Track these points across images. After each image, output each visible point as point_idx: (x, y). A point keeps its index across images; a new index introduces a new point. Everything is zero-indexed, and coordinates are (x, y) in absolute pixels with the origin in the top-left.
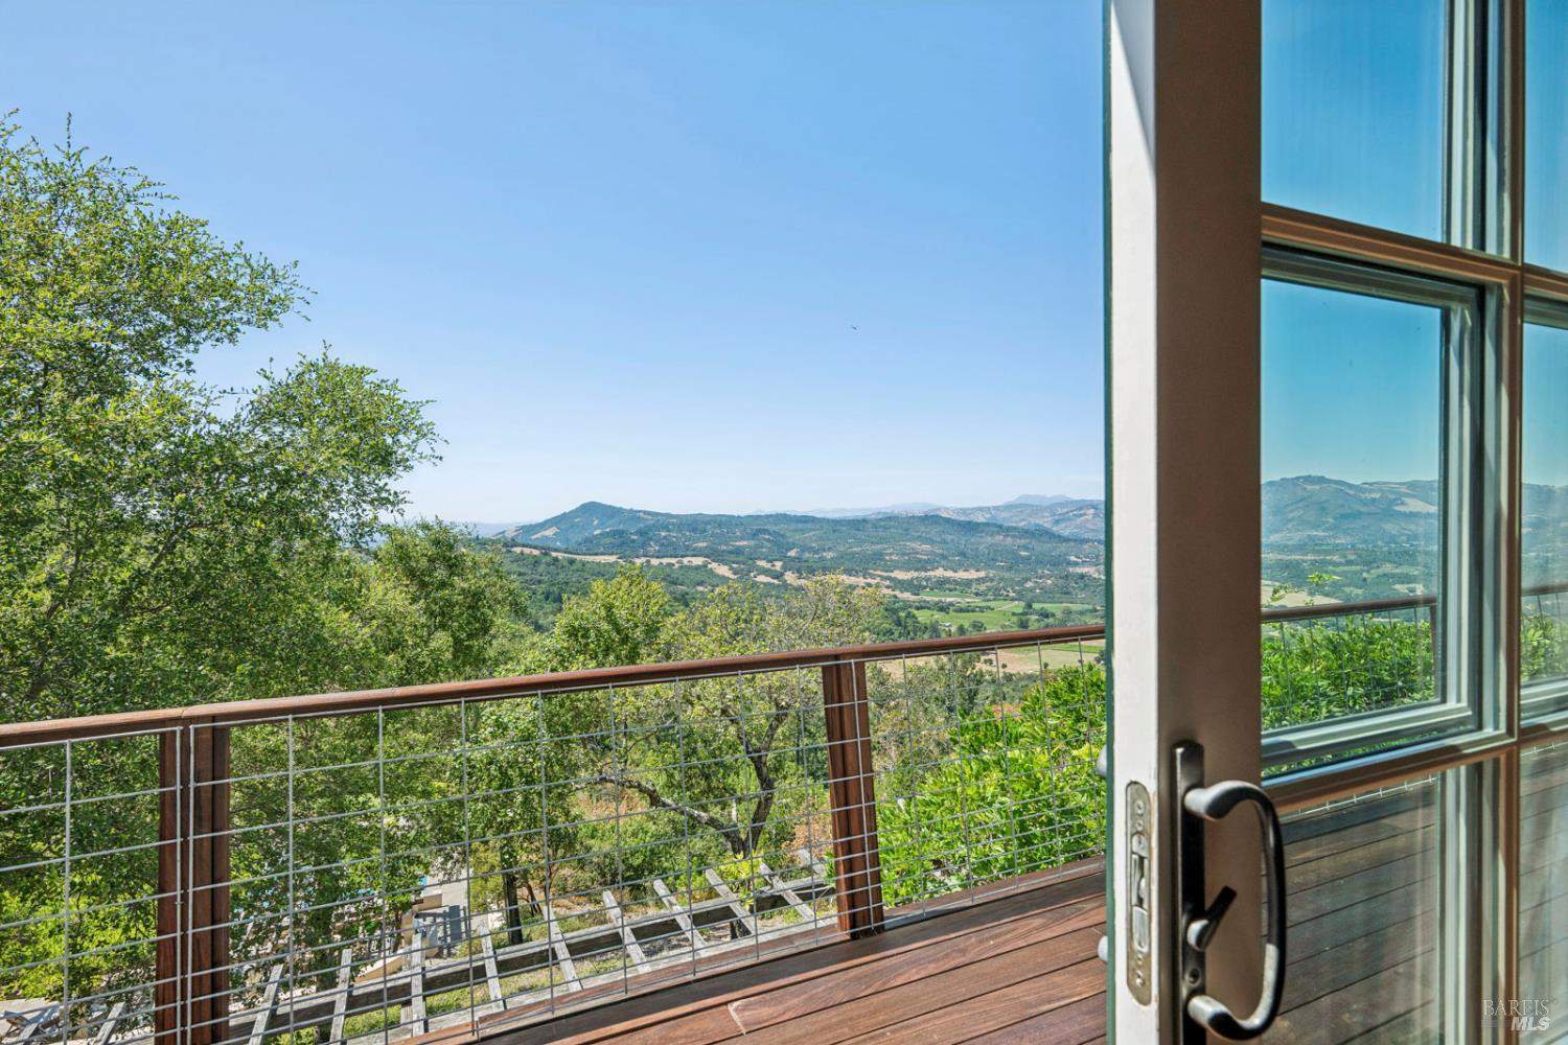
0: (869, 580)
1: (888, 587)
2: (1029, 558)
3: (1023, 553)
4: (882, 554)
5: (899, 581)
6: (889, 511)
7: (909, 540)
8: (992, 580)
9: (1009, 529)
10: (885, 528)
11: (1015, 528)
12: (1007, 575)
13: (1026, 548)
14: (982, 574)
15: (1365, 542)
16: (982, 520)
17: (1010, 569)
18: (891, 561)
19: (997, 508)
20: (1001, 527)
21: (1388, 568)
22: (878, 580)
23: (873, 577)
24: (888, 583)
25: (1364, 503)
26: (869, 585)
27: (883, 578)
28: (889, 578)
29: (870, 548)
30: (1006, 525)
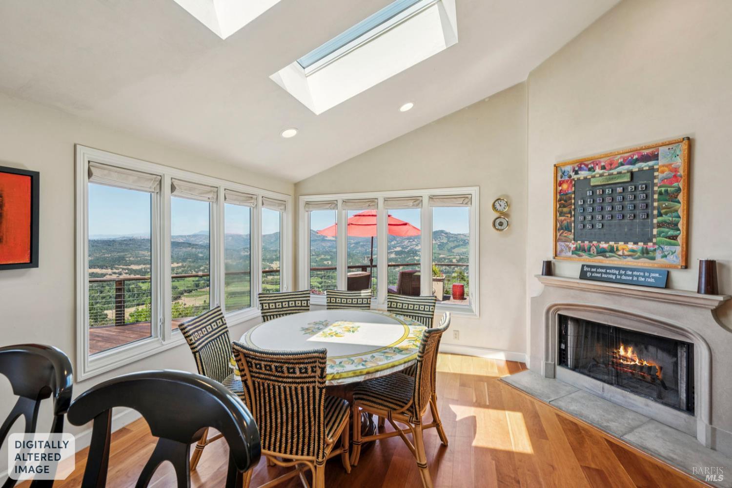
0: (115, 271)
1: (126, 273)
2: (203, 257)
3: (200, 255)
4: (124, 258)
5: (134, 270)
6: (131, 236)
7: (141, 250)
8: (184, 267)
9: (194, 245)
10: (127, 245)
11: (196, 245)
12: (192, 264)
13: (201, 253)
14: (180, 264)
15: (317, 249)
16: (182, 241)
17: (193, 262)
18: (130, 260)
19: (189, 236)
20: (190, 244)
21: (323, 256)
22: (120, 270)
23: (117, 269)
24: (127, 271)
25: (317, 236)
26: (115, 273)
27: (123, 269)
28: (128, 269)
29: (116, 255)
30: (193, 243)
